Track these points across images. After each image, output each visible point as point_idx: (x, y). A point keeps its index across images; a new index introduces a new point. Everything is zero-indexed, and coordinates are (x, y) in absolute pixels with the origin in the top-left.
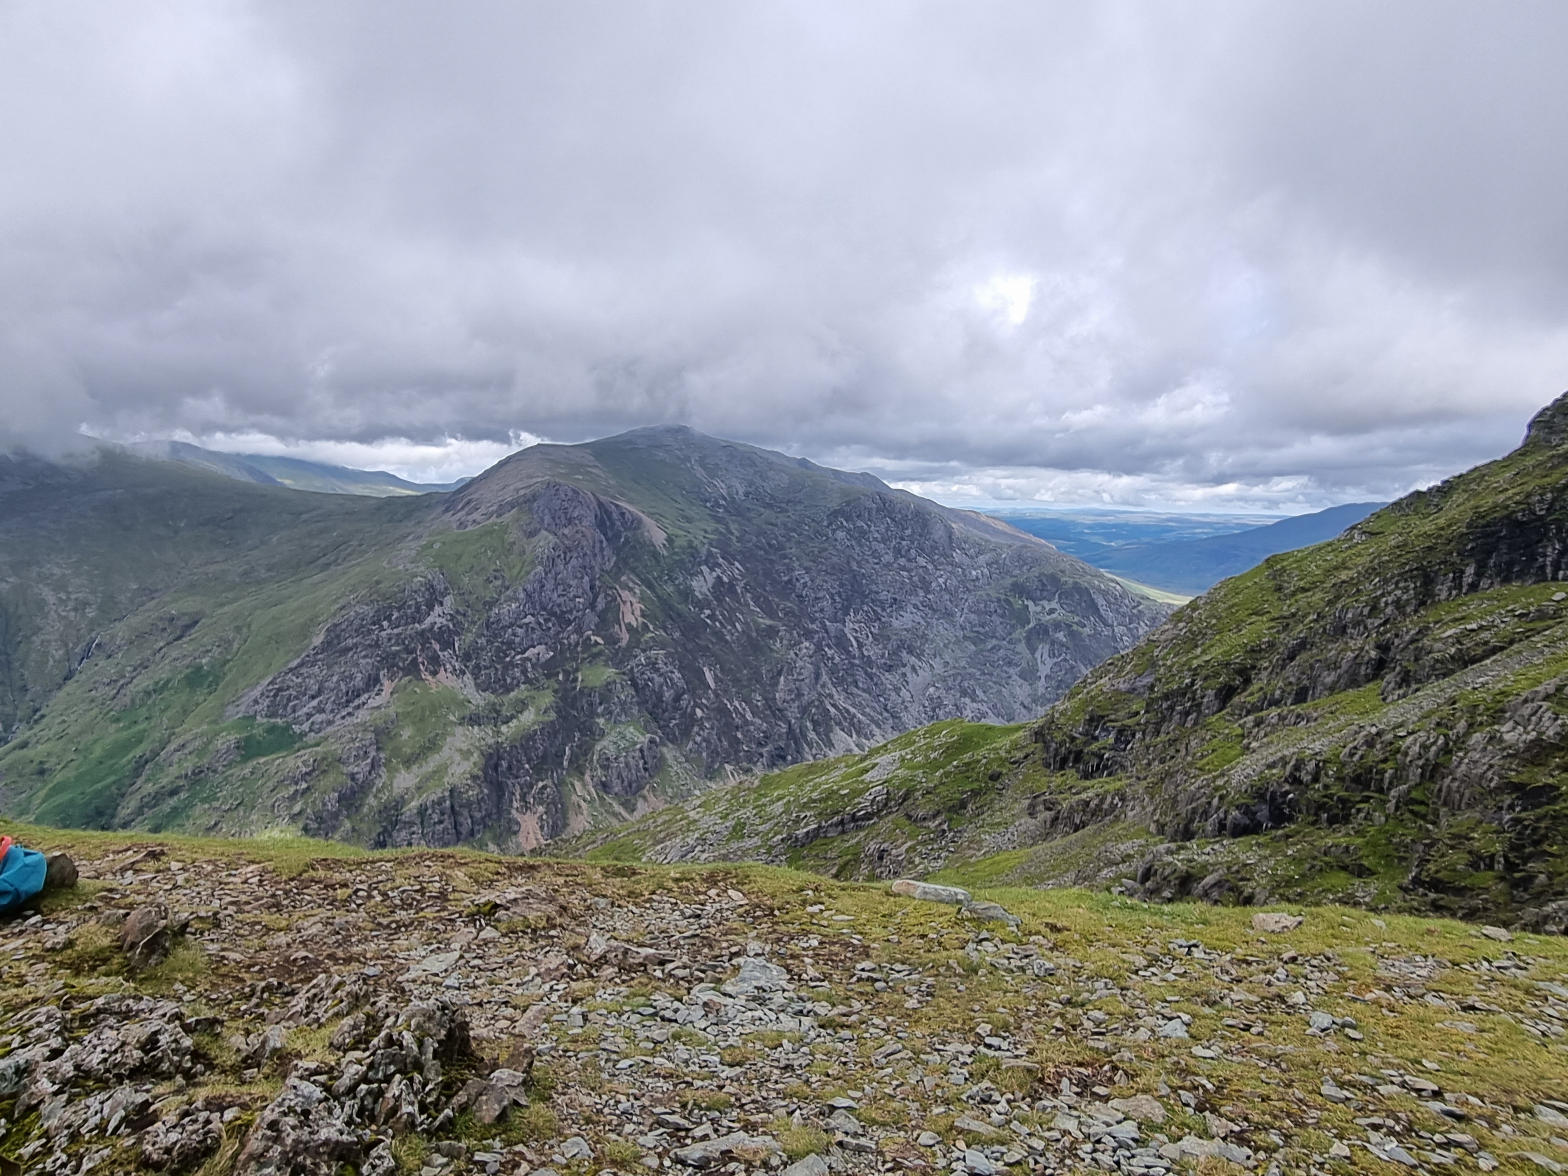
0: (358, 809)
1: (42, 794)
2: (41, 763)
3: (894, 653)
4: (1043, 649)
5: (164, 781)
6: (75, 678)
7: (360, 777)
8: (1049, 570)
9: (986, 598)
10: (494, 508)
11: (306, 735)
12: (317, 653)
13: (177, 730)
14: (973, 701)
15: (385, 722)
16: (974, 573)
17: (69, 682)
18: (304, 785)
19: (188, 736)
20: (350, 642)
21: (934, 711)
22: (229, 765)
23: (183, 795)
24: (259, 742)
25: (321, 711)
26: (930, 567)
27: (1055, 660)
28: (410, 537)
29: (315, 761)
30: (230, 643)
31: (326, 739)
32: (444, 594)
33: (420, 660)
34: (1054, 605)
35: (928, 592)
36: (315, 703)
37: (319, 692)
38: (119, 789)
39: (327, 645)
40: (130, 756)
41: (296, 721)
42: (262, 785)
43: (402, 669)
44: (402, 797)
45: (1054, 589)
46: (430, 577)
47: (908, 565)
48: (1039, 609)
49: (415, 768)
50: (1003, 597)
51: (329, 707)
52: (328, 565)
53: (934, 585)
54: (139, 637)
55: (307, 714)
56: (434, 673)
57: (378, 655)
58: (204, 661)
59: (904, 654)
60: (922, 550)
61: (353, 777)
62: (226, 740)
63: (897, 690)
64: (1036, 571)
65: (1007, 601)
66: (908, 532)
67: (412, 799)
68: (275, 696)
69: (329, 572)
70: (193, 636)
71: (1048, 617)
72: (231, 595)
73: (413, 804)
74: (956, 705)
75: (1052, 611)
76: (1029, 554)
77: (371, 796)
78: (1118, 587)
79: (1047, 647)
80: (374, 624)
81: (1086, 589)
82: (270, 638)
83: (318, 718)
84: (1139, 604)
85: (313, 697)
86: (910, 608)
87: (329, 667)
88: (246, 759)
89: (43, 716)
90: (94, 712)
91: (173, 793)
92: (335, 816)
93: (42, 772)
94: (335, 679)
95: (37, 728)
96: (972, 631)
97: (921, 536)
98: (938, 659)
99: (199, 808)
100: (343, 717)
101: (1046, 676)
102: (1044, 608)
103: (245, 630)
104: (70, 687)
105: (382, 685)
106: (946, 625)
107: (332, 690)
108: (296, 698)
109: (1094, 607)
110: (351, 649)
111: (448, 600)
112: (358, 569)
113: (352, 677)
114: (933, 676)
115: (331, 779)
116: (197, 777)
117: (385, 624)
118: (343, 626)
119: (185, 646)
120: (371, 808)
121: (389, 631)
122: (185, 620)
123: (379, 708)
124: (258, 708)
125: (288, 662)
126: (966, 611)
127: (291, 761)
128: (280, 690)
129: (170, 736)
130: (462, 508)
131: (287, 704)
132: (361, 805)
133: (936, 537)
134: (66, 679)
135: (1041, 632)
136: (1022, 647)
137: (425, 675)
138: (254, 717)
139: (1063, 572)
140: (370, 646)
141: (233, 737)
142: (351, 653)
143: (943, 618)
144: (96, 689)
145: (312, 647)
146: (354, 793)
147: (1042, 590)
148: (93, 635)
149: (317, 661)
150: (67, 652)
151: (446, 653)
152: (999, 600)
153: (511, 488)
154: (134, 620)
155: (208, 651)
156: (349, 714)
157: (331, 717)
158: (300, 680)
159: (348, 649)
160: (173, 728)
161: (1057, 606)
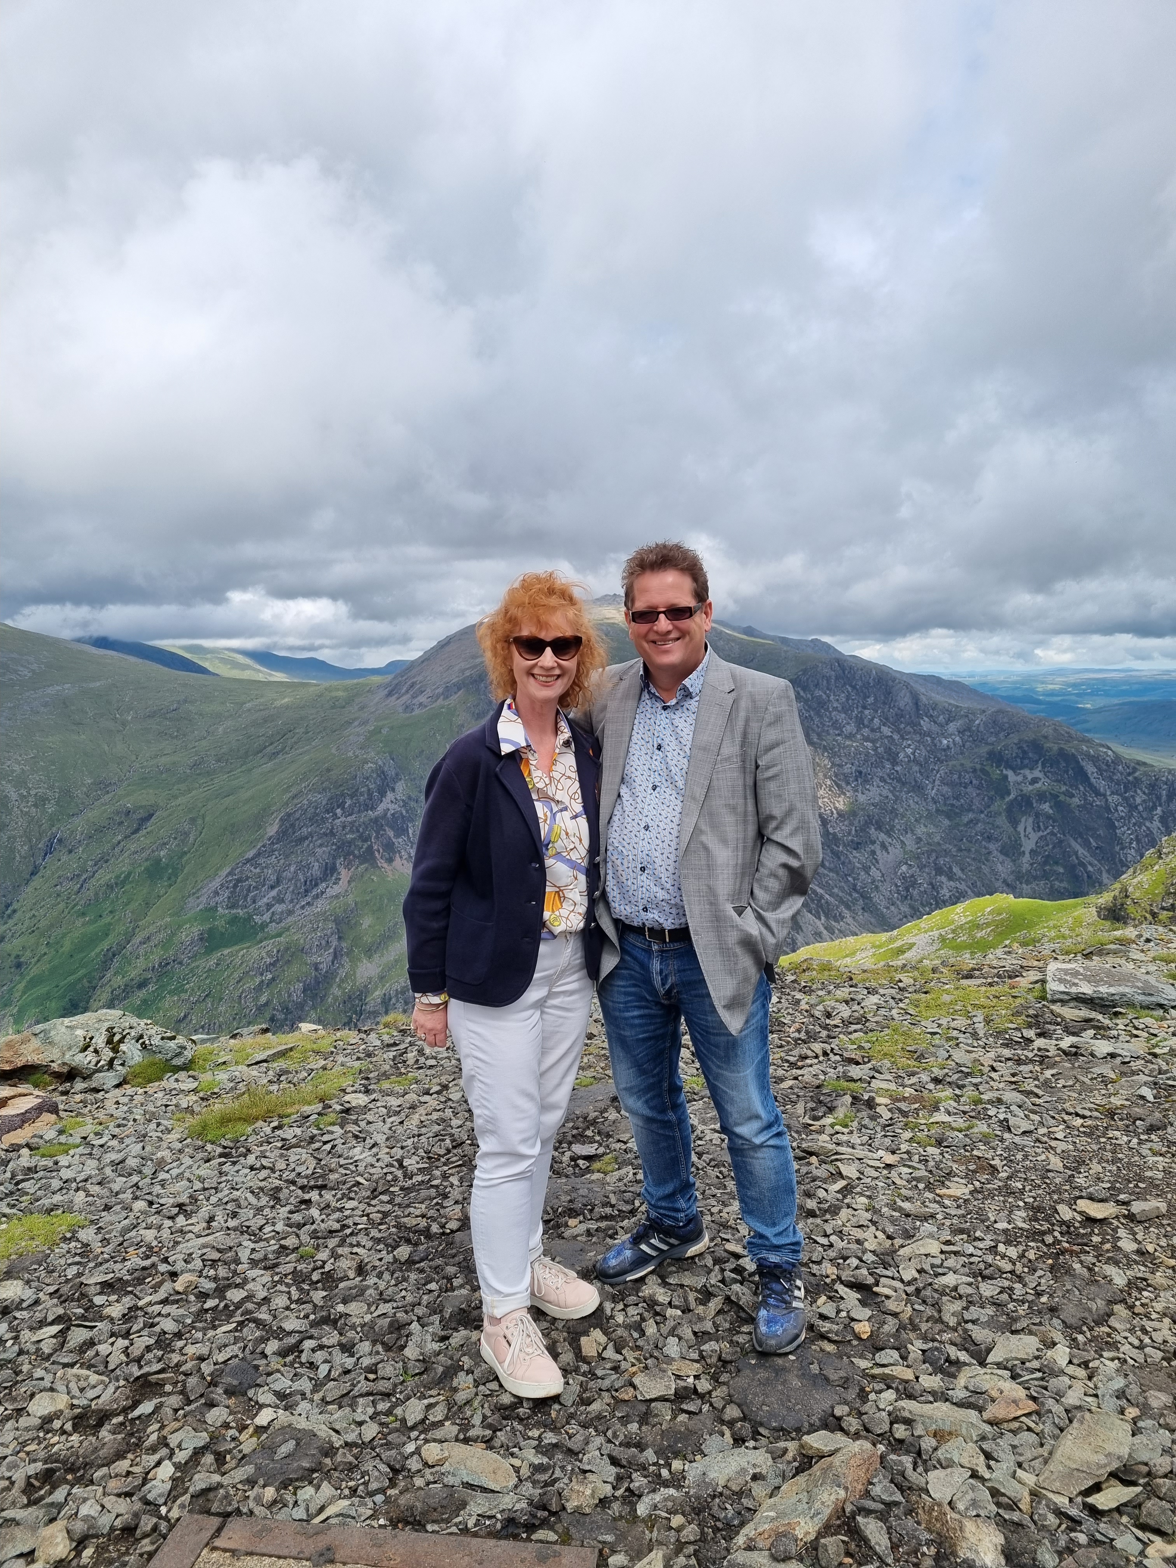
0: (323, 998)
1: (21, 986)
2: (18, 956)
3: (862, 830)
4: (1026, 823)
5: (133, 974)
6: (40, 874)
7: (324, 967)
8: (1029, 736)
9: (959, 768)
10: (440, 690)
11: (267, 926)
12: (273, 843)
13: (140, 923)
14: (950, 878)
15: (345, 911)
16: (945, 742)
17: (34, 878)
18: (270, 976)
19: (152, 929)
20: (305, 831)
21: (908, 891)
22: (194, 957)
23: (151, 987)
24: (222, 934)
25: (281, 901)
26: (896, 737)
27: (1041, 833)
28: (356, 723)
29: (278, 951)
30: (186, 834)
31: (288, 929)
32: (397, 778)
33: (376, 847)
34: (1037, 773)
35: (894, 763)
36: (274, 893)
37: (278, 882)
38: (89, 982)
39: (283, 834)
40: (97, 950)
41: (257, 911)
42: (229, 977)
43: (358, 857)
44: (366, 986)
45: (1036, 757)
46: (380, 763)
47: (872, 736)
48: (1020, 778)
49: (376, 956)
50: (978, 767)
51: (288, 897)
52: (275, 754)
53: (901, 755)
54: (98, 832)
55: (268, 904)
56: (390, 860)
57: (333, 844)
58: (162, 853)
59: (872, 831)
60: (887, 719)
61: (316, 967)
62: (190, 932)
63: (867, 869)
64: (1015, 738)
65: (983, 770)
66: (871, 700)
67: (376, 988)
68: (235, 886)
69: (277, 761)
70: (149, 829)
71: (1031, 788)
72: (183, 787)
73: (377, 993)
74: (931, 884)
75: (1035, 781)
76: (1005, 720)
77: (335, 986)
78: (1110, 753)
79: (1031, 820)
80: (328, 812)
81: (1073, 755)
82: (225, 829)
83: (279, 908)
84: (1135, 770)
85: (272, 887)
86: (876, 781)
87: (287, 857)
88: (209, 951)
89: (14, 911)
90: (62, 906)
91: (142, 985)
92: (301, 1006)
93: (19, 965)
94: (292, 869)
95: (11, 922)
96: (945, 804)
97: (884, 703)
98: (909, 835)
99: (168, 1001)
100: (303, 907)
101: (1032, 851)
102: (1025, 777)
103: (200, 822)
104: (36, 882)
105: (339, 873)
106: (916, 799)
107: (290, 880)
108: (256, 888)
109: (1082, 776)
110: (307, 838)
111: (400, 786)
112: (306, 758)
113: (309, 866)
114: (905, 852)
115: (293, 970)
116: (164, 969)
117: (339, 811)
118: (297, 815)
119: (142, 839)
120: (336, 999)
121: (343, 819)
122: (142, 813)
123: (337, 897)
124: (219, 899)
125: (245, 852)
126: (937, 782)
127: (255, 952)
128: (239, 880)
129: (134, 929)
130: (407, 692)
131: (247, 895)
132: (325, 996)
133: (902, 704)
134: (33, 874)
135: (1024, 804)
136: (1002, 821)
137: (382, 863)
138: (215, 909)
139: (1046, 737)
140: (325, 834)
141: (196, 930)
142: (307, 842)
143: (913, 791)
144: (61, 883)
145: (267, 836)
146: (318, 983)
147: (1022, 759)
148: (54, 829)
149: (273, 851)
150: (31, 848)
151: (400, 840)
152: (975, 771)
153: (457, 668)
154: (91, 815)
155: (165, 844)
156: (308, 903)
157: (290, 906)
158: (258, 870)
159: (302, 839)
160: (136, 921)
161: (1041, 775)
